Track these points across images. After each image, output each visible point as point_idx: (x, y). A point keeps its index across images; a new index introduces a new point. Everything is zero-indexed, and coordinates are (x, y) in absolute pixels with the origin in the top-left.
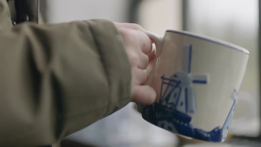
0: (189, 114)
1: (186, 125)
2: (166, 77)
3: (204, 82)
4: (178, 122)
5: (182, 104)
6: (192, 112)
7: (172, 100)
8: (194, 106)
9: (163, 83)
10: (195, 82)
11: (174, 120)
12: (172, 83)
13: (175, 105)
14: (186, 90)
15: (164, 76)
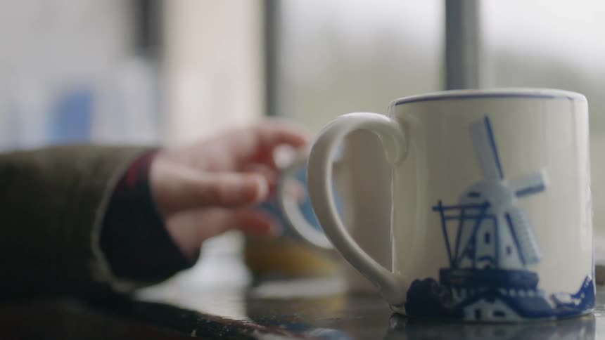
0: (531, 268)
1: (531, 293)
2: (445, 203)
3: (540, 188)
4: (512, 293)
5: (509, 251)
6: (535, 260)
7: (483, 249)
8: (535, 247)
9: (444, 219)
10: (521, 193)
11: (503, 291)
12: (469, 212)
13: (494, 260)
14: (508, 218)
15: (440, 203)
